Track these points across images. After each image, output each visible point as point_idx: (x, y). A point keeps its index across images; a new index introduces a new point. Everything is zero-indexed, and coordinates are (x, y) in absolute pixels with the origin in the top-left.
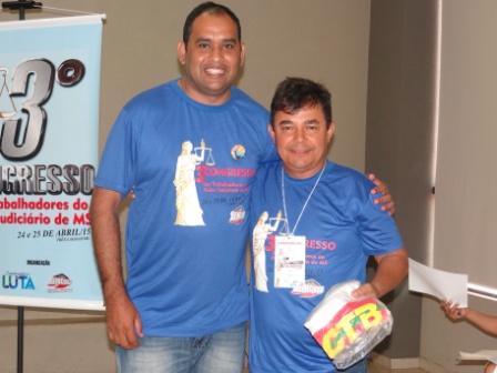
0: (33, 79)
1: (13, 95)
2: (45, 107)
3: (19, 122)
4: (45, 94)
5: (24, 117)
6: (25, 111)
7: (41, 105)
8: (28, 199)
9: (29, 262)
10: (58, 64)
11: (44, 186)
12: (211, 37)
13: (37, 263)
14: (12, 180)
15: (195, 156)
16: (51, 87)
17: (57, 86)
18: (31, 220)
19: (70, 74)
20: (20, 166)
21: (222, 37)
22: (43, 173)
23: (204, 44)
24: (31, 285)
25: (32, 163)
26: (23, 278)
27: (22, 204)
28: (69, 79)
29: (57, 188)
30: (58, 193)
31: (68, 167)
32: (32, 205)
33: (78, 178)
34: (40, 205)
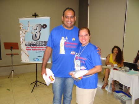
0: (38, 27)
1: (34, 30)
2: (40, 32)
3: (36, 34)
4: (40, 30)
5: (36, 33)
6: (36, 32)
7: (39, 31)
8: (38, 46)
9: (38, 56)
10: (42, 25)
11: (40, 44)
12: (68, 15)
13: (39, 56)
14: (35, 43)
15: (64, 40)
16: (41, 29)
17: (42, 29)
18: (38, 50)
19: (44, 26)
20: (36, 41)
21: (71, 15)
22: (40, 42)
23: (67, 17)
24: (38, 60)
25: (38, 41)
26: (37, 59)
27: (37, 47)
28: (44, 27)
29: (42, 45)
30: (43, 45)
31: (44, 41)
32: (38, 47)
33: (46, 43)
34: (40, 47)
